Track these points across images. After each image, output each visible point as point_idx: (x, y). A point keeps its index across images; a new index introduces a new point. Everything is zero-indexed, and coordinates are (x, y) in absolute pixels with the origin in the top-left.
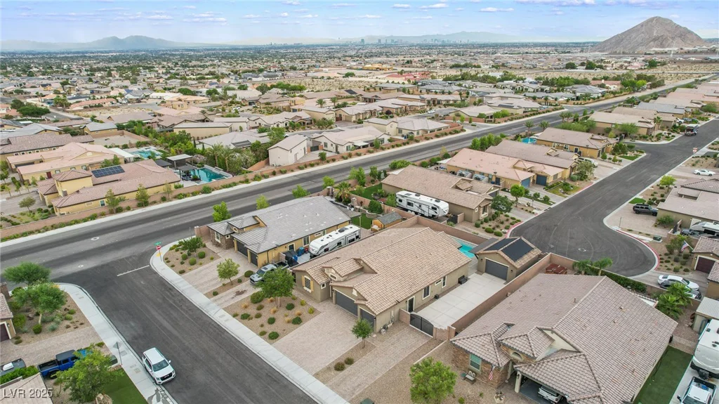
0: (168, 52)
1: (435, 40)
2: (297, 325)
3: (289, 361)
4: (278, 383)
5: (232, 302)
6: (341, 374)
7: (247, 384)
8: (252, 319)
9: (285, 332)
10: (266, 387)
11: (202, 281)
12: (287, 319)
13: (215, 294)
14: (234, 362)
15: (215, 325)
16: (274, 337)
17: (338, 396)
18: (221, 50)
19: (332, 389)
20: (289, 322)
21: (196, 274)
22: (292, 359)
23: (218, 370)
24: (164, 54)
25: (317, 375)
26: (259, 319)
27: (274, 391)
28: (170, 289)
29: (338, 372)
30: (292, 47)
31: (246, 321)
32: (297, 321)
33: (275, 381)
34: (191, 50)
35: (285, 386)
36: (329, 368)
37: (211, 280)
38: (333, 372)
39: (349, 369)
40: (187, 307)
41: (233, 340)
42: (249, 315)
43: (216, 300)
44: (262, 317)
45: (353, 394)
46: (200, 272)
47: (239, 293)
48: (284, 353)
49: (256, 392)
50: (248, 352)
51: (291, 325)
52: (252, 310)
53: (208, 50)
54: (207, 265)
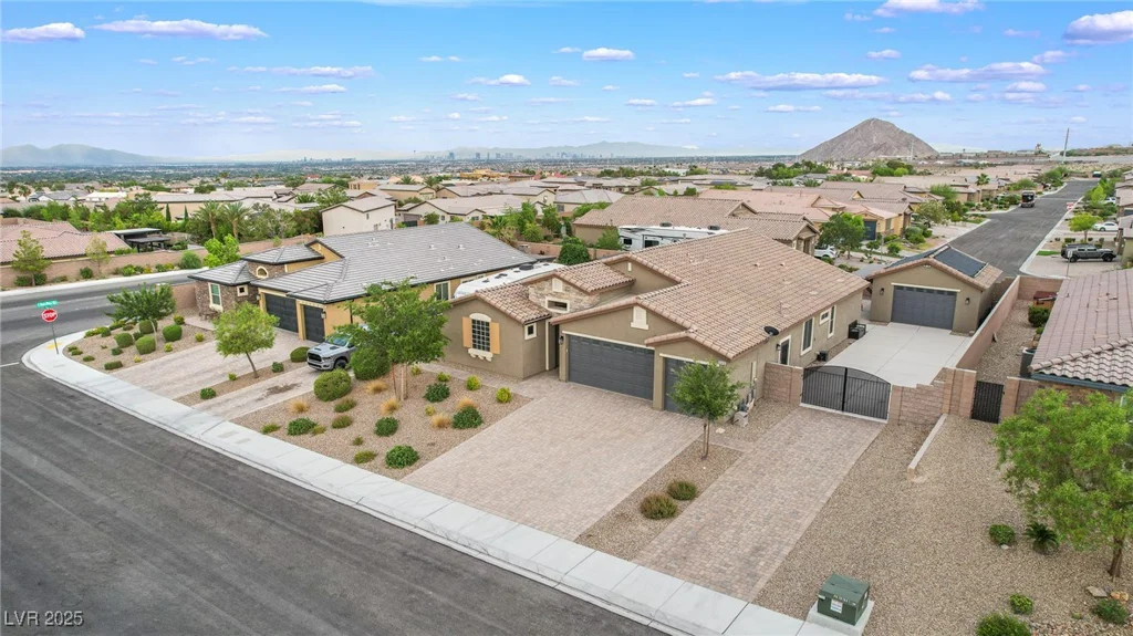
0: (129, 170)
1: (563, 154)
2: (471, 430)
3: (470, 512)
4: (455, 575)
5: (260, 406)
6: (671, 527)
7: (331, 590)
8: (323, 430)
9: (436, 449)
10: (412, 591)
11: (169, 378)
12: (435, 419)
13: (208, 394)
14: (274, 530)
15: (206, 453)
16: (403, 460)
17: (698, 589)
18: (220, 167)
19: (668, 570)
20: (441, 425)
21: (153, 368)
22: (481, 508)
23: (216, 556)
24: (121, 173)
25: (587, 539)
26: (346, 431)
27: (443, 600)
28: (72, 397)
29: (659, 523)
30: (338, 164)
31: (307, 437)
32: (469, 419)
33: (440, 569)
34: (170, 168)
35: (486, 582)
36: (621, 516)
37: (196, 374)
38: (644, 526)
39: (689, 513)
40: (119, 426)
41: (267, 480)
42: (314, 425)
43: (209, 408)
44: (355, 425)
45: (754, 576)
46: (163, 364)
47: (275, 390)
48: (450, 496)
49: (374, 609)
50: (322, 504)
51: (451, 433)
52: (324, 413)
53: (200, 167)
54: (185, 352)
